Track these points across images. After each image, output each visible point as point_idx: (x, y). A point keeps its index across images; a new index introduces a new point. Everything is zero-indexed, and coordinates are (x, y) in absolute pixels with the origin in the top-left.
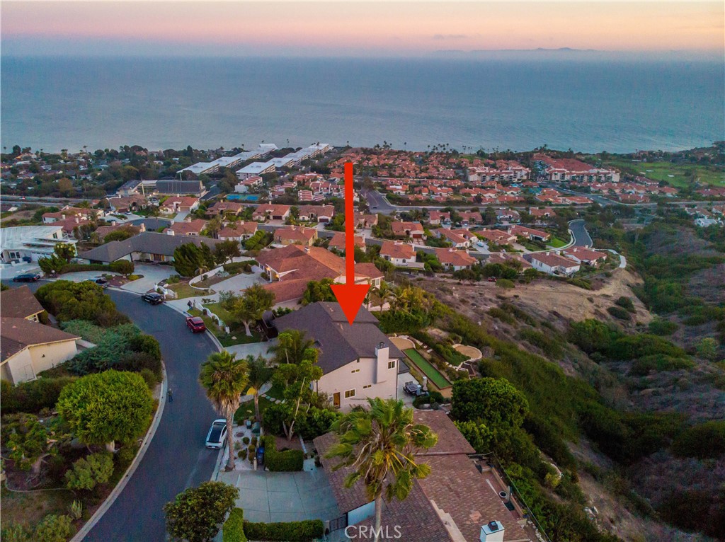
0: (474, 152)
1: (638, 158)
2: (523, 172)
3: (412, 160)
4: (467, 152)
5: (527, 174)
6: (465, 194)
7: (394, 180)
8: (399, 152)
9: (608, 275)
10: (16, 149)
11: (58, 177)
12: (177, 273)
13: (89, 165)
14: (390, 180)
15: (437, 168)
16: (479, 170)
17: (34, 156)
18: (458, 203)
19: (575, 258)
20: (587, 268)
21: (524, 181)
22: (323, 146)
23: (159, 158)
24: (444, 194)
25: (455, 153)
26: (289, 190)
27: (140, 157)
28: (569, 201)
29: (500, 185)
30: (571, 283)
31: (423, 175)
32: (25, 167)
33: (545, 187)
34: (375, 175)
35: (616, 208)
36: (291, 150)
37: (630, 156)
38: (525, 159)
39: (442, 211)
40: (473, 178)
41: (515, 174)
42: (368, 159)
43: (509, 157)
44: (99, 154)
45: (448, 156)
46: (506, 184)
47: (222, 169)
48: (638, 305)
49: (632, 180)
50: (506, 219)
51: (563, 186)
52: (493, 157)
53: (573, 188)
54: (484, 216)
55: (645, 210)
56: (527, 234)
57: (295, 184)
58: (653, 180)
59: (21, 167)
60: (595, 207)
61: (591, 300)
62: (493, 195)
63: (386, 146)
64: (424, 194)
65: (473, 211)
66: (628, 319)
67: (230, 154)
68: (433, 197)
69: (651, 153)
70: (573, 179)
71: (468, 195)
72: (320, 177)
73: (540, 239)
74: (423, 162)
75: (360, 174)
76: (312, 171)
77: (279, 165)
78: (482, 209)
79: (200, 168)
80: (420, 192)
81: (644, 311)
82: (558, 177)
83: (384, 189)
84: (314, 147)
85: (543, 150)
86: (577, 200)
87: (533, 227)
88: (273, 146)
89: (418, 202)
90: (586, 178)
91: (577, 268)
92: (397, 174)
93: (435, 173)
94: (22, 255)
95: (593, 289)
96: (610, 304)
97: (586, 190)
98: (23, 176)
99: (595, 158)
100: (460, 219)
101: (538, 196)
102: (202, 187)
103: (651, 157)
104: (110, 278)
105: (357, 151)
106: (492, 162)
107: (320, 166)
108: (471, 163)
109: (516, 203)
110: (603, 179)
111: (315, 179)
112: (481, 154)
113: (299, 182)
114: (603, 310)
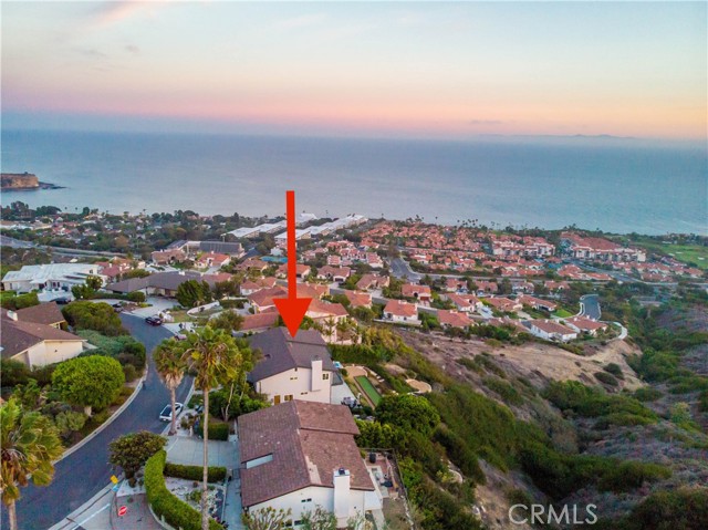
0: (503, 228)
1: (669, 240)
2: (548, 249)
3: (441, 233)
4: (496, 228)
5: (551, 251)
6: (487, 266)
7: (421, 250)
8: (429, 226)
9: (604, 344)
10: (86, 210)
11: (117, 235)
12: (179, 304)
13: (145, 226)
14: (416, 249)
15: (463, 242)
16: (503, 244)
17: (100, 217)
18: (477, 274)
19: (574, 327)
20: (585, 336)
21: (547, 257)
22: (358, 218)
23: (208, 222)
24: (465, 264)
25: (484, 228)
26: (320, 255)
27: (192, 221)
28: (588, 277)
29: (524, 260)
30: (563, 348)
31: (449, 246)
32: (91, 225)
33: (567, 263)
34: (404, 245)
35: (634, 285)
36: (329, 220)
37: (660, 239)
38: (552, 237)
39: (460, 280)
40: (497, 252)
41: (540, 250)
42: (399, 231)
43: (536, 234)
44: (156, 216)
45: (477, 230)
46: (528, 258)
47: (262, 234)
48: (628, 373)
49: (659, 260)
50: (521, 290)
51: (586, 263)
52: (521, 234)
53: (596, 265)
54: (499, 287)
55: (664, 289)
56: (534, 304)
57: (326, 250)
58: (682, 262)
59: (87, 226)
60: (612, 284)
61: (578, 364)
62: (514, 269)
63: (418, 220)
64: (447, 264)
65: (490, 281)
66: (616, 384)
67: (272, 222)
68: (455, 267)
69: (682, 236)
70: (598, 257)
71: (490, 267)
72: (351, 244)
73: (546, 309)
74: (452, 235)
75: (389, 243)
76: (344, 239)
77: (315, 233)
78: (500, 280)
79: (242, 233)
80: (443, 262)
81: (634, 379)
82: (583, 254)
83: (408, 257)
84: (350, 218)
85: (572, 229)
86: (597, 277)
87: (544, 298)
88: (313, 216)
89: (439, 271)
90: (610, 257)
91: (574, 336)
92: (424, 245)
93: (460, 245)
94: (61, 285)
95: (583, 355)
96: (598, 369)
97: (609, 268)
98: (88, 232)
99: (623, 239)
100: (476, 288)
101: (559, 271)
102: (241, 249)
103: (683, 240)
104: (125, 305)
105: (389, 224)
106: (519, 238)
107: (353, 235)
108: (498, 238)
109: (535, 276)
110: (629, 258)
111: (345, 246)
112: (509, 230)
113: (330, 248)
114: (590, 375)
